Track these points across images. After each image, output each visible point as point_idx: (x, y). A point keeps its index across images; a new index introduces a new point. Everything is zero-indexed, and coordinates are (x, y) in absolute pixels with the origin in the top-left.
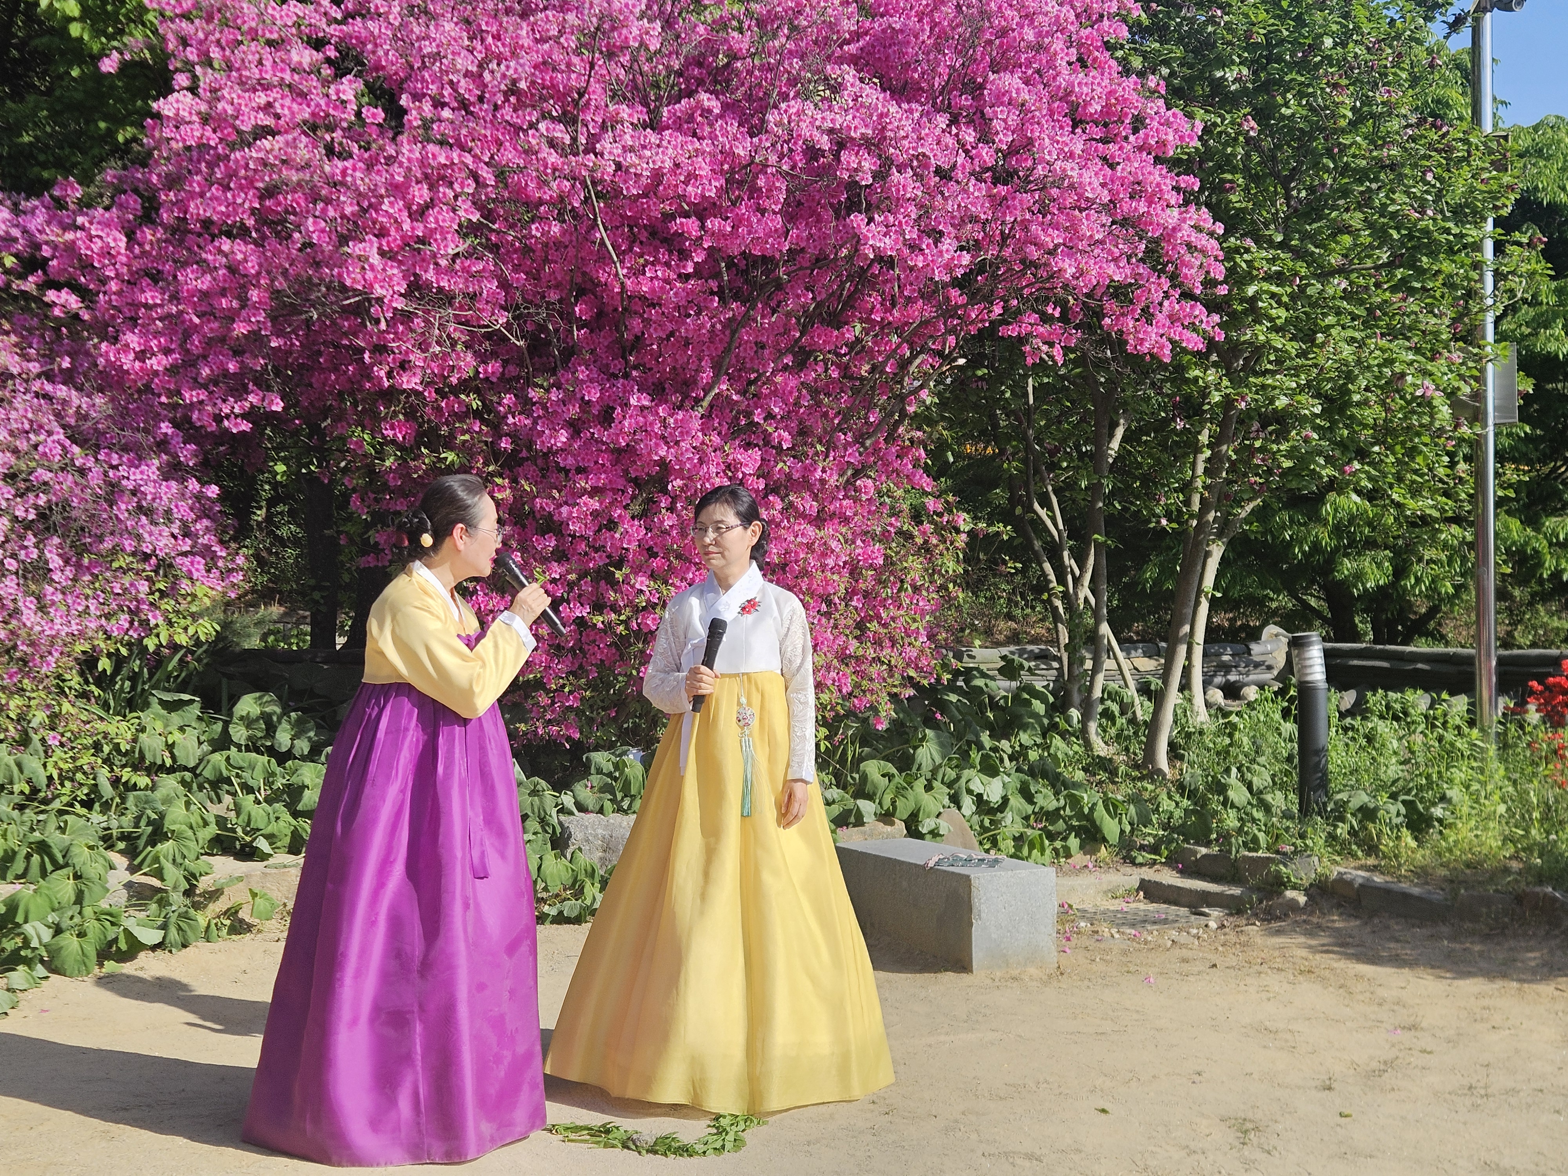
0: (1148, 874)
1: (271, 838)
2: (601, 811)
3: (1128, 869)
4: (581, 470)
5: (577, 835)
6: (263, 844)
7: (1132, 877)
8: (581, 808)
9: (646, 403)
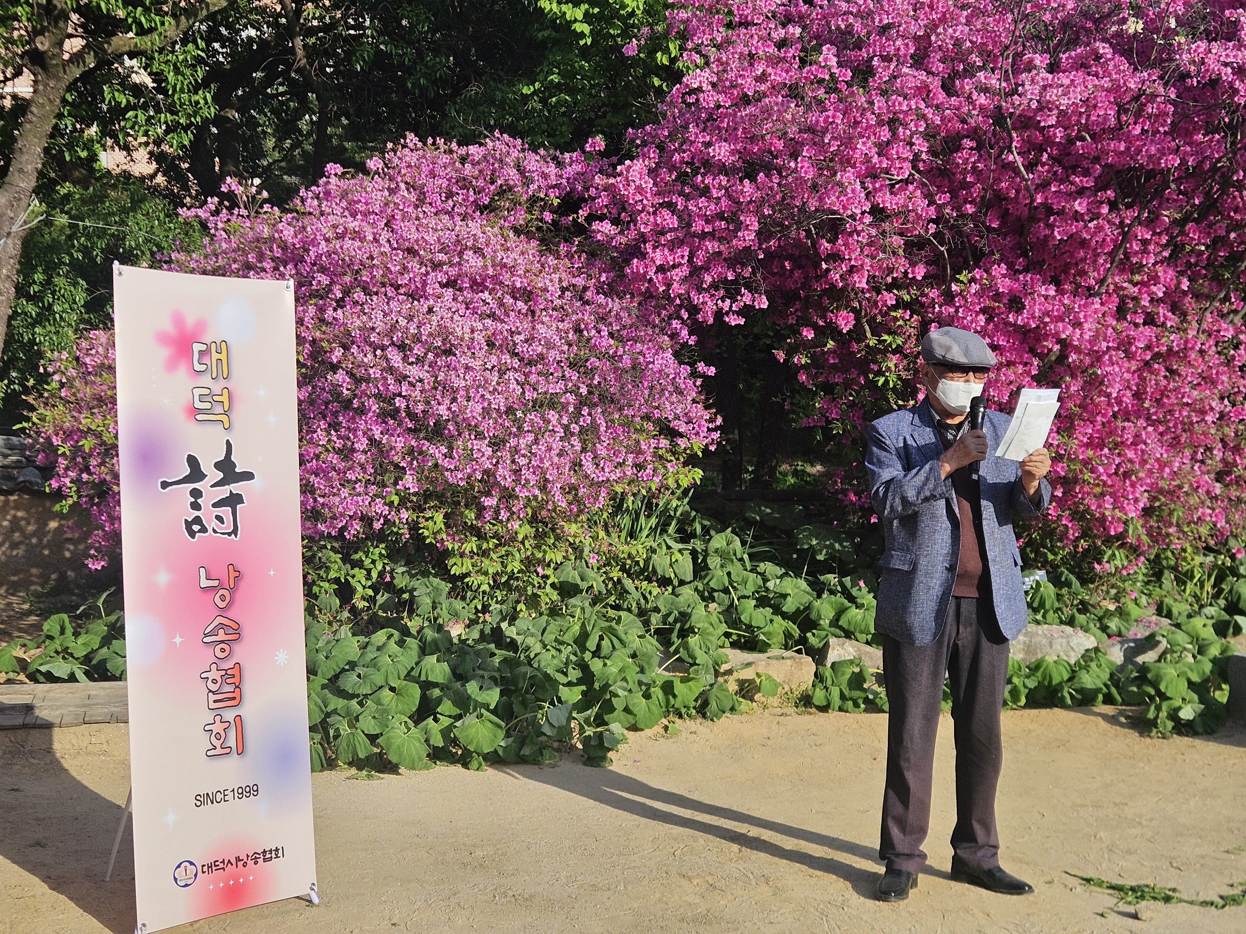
1: (768, 635)
6: (764, 640)
9: (1052, 293)
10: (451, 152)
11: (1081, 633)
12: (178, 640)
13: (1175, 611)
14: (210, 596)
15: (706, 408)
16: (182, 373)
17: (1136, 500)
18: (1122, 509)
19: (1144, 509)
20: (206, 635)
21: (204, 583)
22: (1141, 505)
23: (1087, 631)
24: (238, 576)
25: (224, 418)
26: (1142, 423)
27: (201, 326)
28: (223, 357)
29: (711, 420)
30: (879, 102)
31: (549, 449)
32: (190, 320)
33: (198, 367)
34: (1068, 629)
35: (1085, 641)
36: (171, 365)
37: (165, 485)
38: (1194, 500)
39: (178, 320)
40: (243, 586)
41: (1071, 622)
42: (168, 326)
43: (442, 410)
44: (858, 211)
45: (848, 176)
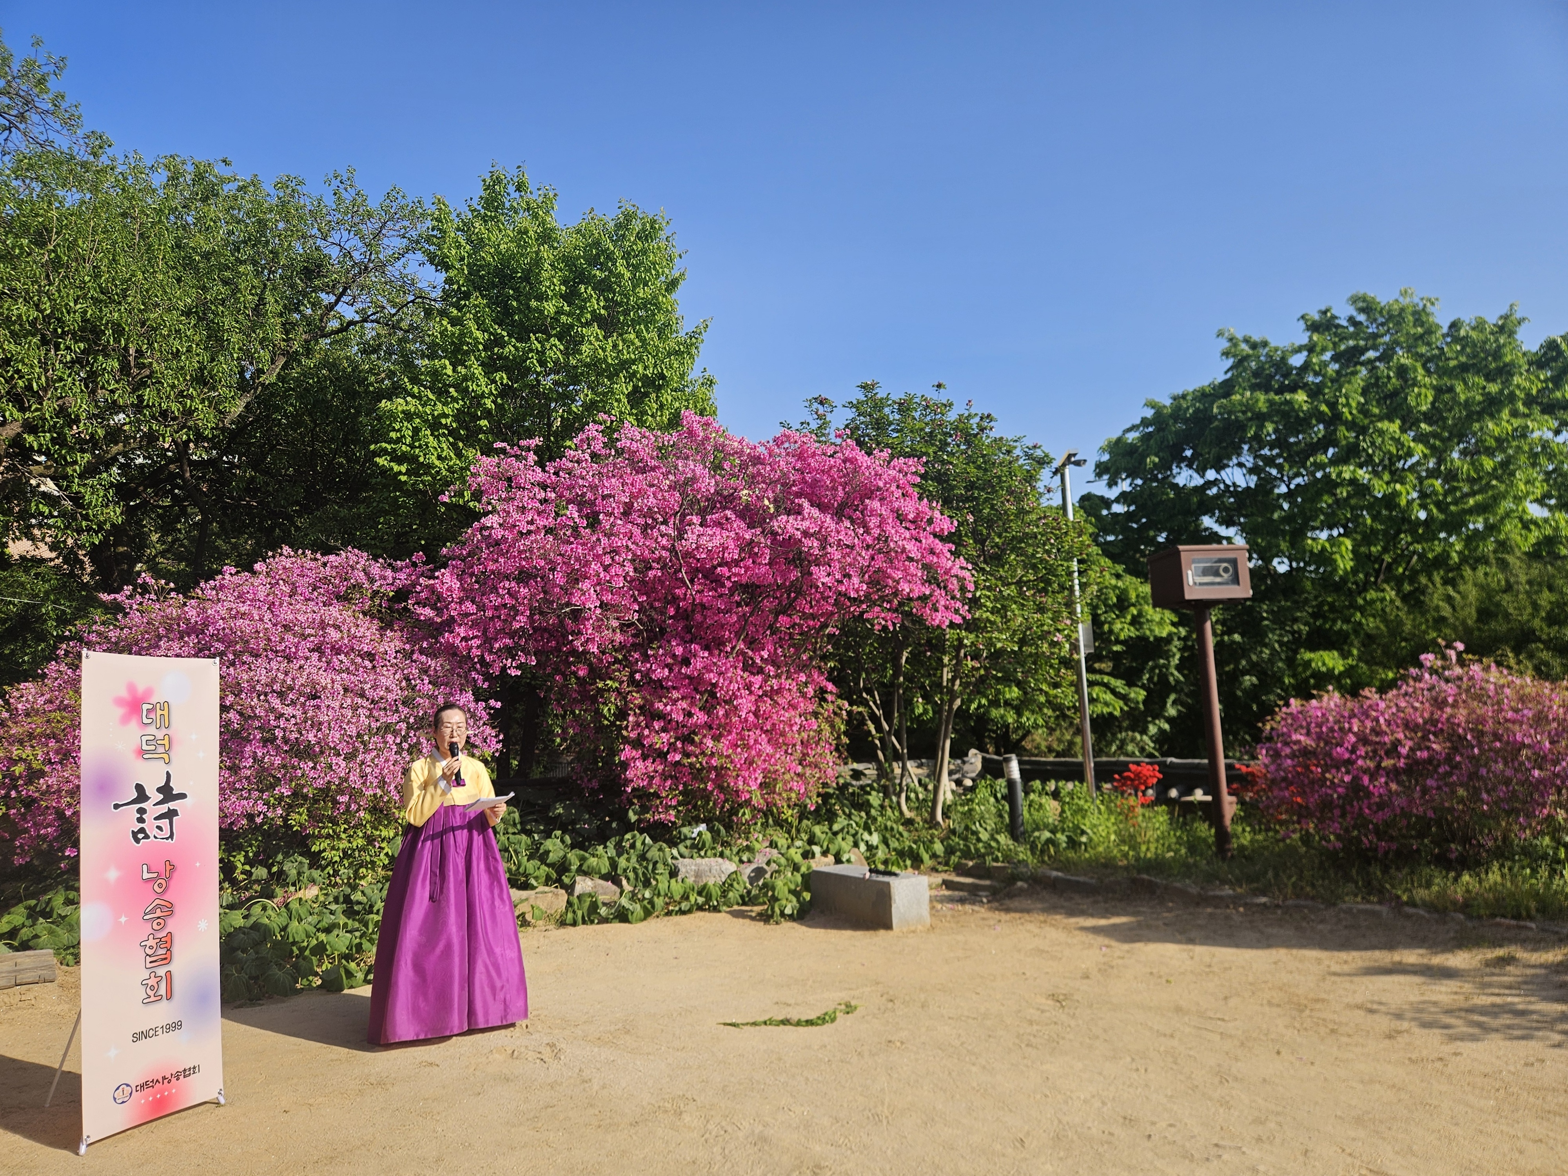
0: (946, 876)
1: (536, 878)
2: (692, 857)
3: (936, 874)
4: (674, 688)
5: (683, 870)
6: (533, 881)
7: (938, 879)
8: (682, 856)
9: (706, 655)
10: (316, 559)
11: (727, 862)
12: (123, 919)
13: (779, 845)
14: (150, 885)
15: (493, 728)
16: (133, 725)
17: (756, 779)
18: (748, 785)
19: (761, 784)
20: (146, 914)
21: (146, 876)
22: (759, 781)
23: (731, 860)
24: (173, 868)
25: (165, 756)
26: (758, 732)
27: (149, 692)
28: (165, 713)
29: (496, 736)
30: (604, 541)
31: (387, 761)
32: (141, 688)
33: (145, 721)
34: (720, 860)
35: (730, 867)
36: (125, 720)
37: (116, 806)
38: (787, 777)
39: (131, 688)
40: (176, 875)
41: (722, 855)
42: (123, 693)
43: (311, 737)
44: (592, 606)
45: (585, 585)
